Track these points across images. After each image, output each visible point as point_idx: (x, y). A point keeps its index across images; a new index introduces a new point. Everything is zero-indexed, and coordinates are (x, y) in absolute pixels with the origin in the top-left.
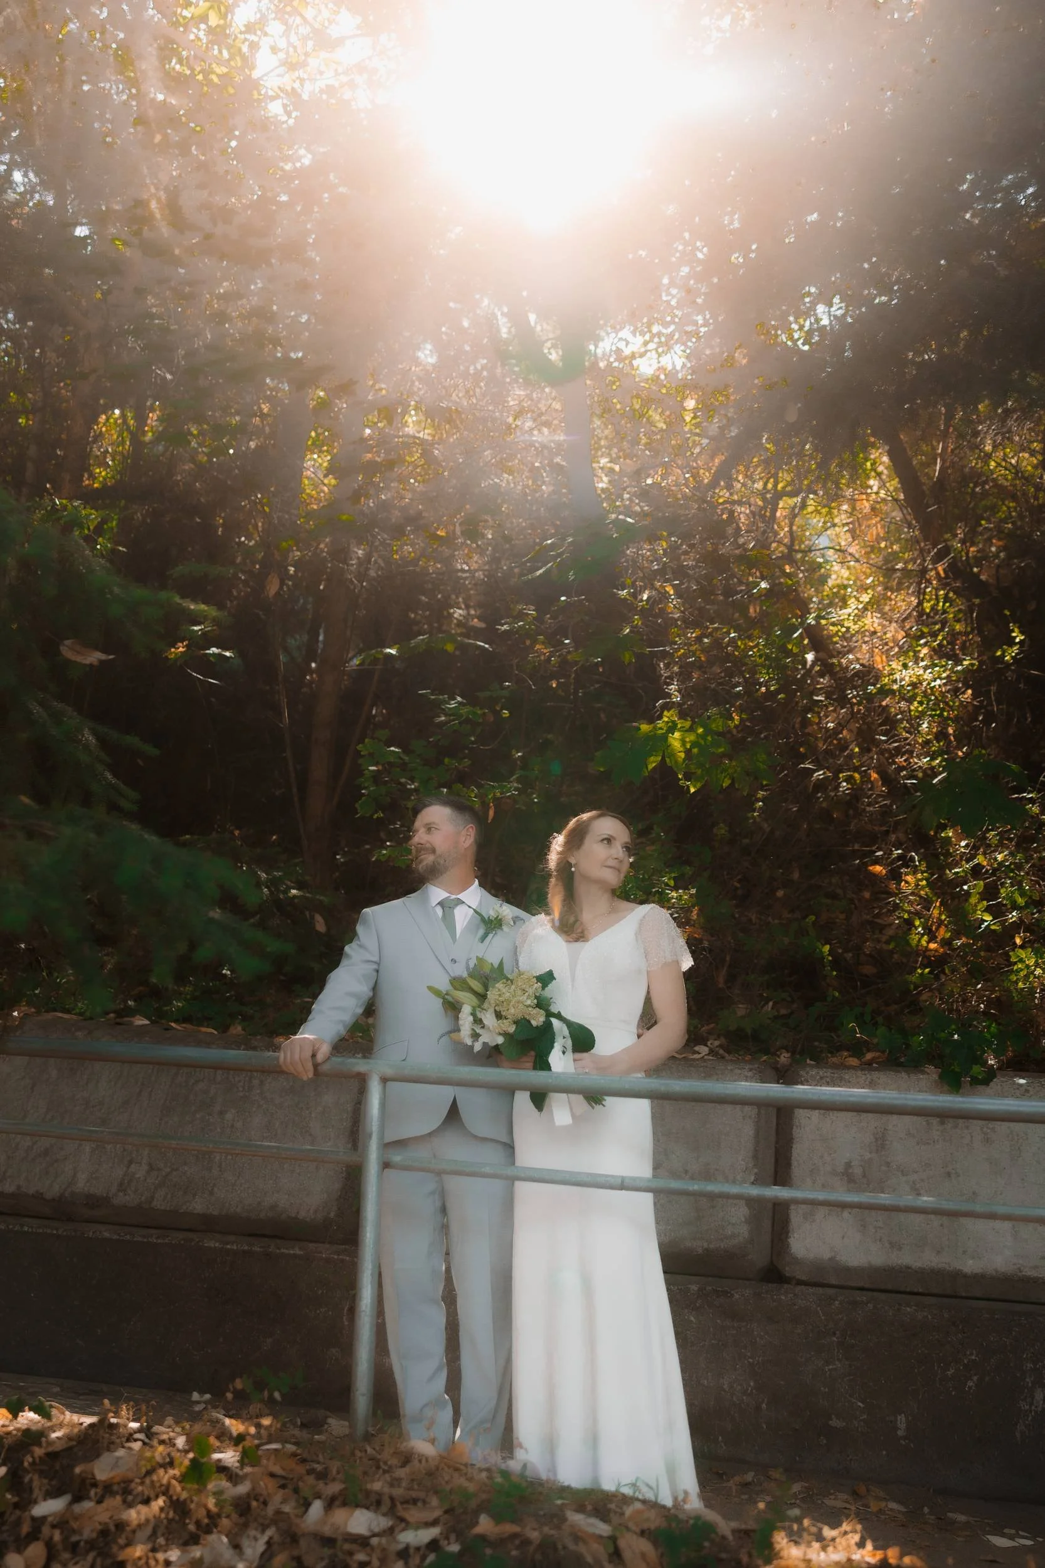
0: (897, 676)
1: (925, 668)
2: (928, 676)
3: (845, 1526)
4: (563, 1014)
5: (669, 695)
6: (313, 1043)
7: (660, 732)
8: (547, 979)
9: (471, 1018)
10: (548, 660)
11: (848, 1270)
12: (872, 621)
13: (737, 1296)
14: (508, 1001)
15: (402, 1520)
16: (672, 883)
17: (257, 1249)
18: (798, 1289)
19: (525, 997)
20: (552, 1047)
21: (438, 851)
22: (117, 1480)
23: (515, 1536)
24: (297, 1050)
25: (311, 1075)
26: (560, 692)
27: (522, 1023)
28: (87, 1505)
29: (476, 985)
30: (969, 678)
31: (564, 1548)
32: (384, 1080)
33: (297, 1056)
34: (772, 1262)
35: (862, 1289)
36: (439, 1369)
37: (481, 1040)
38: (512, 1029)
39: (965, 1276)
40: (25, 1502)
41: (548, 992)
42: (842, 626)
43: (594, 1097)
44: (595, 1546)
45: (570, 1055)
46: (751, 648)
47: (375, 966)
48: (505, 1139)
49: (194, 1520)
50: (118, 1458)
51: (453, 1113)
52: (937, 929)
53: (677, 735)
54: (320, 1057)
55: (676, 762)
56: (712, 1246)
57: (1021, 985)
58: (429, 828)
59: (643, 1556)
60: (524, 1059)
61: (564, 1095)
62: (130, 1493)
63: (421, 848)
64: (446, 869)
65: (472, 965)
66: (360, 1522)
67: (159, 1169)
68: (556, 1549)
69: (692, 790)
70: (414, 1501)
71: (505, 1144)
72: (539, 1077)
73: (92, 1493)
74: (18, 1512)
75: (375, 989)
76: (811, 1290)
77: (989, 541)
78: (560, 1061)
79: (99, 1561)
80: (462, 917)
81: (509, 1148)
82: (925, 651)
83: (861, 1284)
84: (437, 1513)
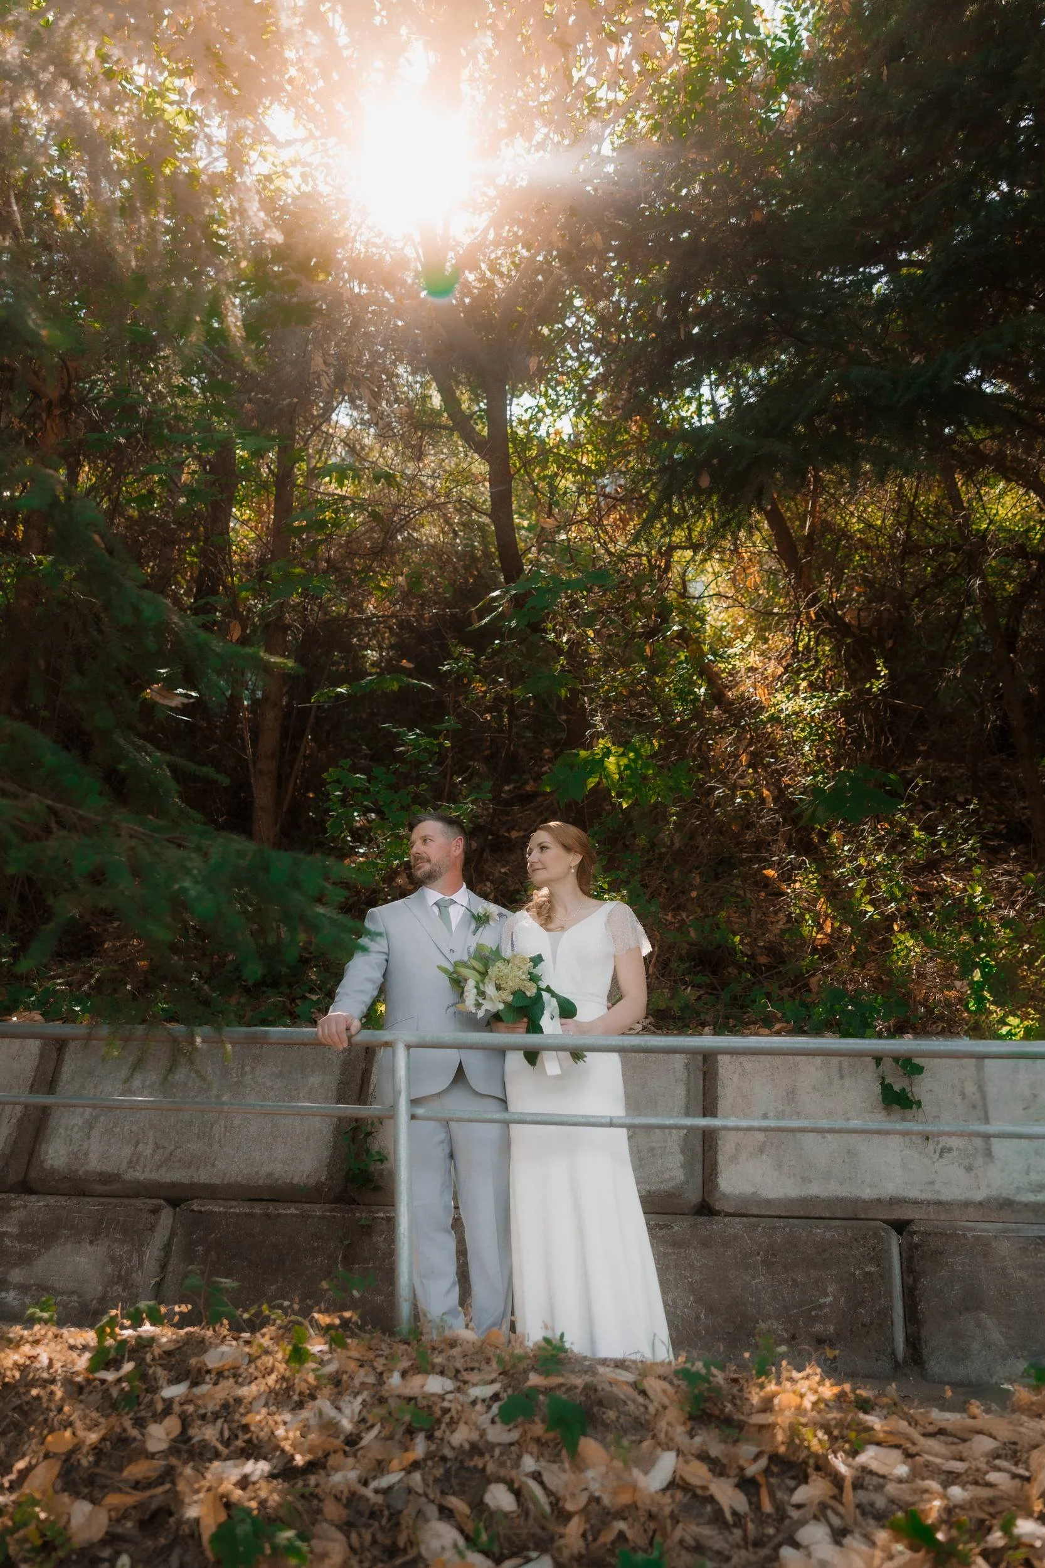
0: (783, 706)
1: (805, 699)
2: (807, 707)
3: (808, 1371)
4: (552, 988)
5: (595, 726)
6: (346, 1019)
7: (597, 757)
8: (537, 960)
9: (475, 991)
10: (484, 697)
11: (768, 1202)
12: (754, 659)
13: (676, 1228)
14: (507, 976)
15: (465, 1382)
16: (606, 886)
17: (257, 1211)
18: (727, 1219)
19: (520, 973)
20: (542, 1014)
21: (434, 860)
22: (227, 1367)
23: (561, 1385)
24: (334, 1024)
25: (346, 1045)
26: (493, 724)
27: (518, 993)
28: (203, 1389)
29: (478, 965)
30: (844, 708)
31: (603, 1389)
32: (408, 1047)
33: (334, 1030)
34: (704, 1200)
35: (780, 1217)
36: (453, 1285)
37: (483, 1008)
38: (510, 998)
39: (864, 1201)
40: (153, 1389)
41: (537, 971)
42: (729, 663)
43: (577, 1054)
44: (625, 1387)
45: (557, 1020)
46: (667, 684)
47: (385, 957)
48: (501, 1096)
49: (297, 1392)
50: (223, 1353)
51: (460, 1074)
52: (824, 921)
53: (612, 759)
54: (353, 1030)
55: (612, 781)
56: (653, 1188)
57: (900, 963)
58: (425, 840)
59: (664, 1391)
60: (519, 1025)
61: (554, 1053)
62: (240, 1376)
63: (418, 858)
64: (441, 874)
65: (472, 950)
66: (435, 1384)
67: (164, 1148)
68: (596, 1390)
69: (625, 806)
70: (472, 1369)
71: (501, 1100)
72: (532, 1039)
73: (207, 1378)
74: (149, 1396)
75: (384, 976)
76: (738, 1219)
77: (850, 589)
78: (550, 1024)
79: (226, 1426)
80: (456, 914)
81: (504, 1102)
82: (804, 684)
83: (778, 1213)
84: (493, 1376)
